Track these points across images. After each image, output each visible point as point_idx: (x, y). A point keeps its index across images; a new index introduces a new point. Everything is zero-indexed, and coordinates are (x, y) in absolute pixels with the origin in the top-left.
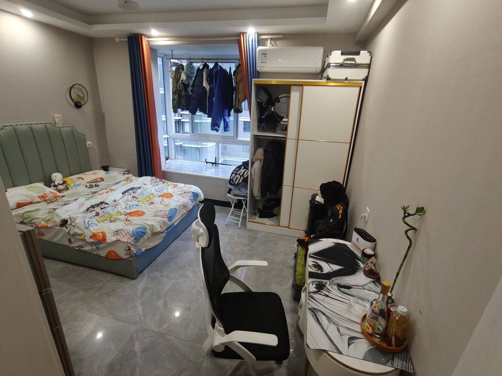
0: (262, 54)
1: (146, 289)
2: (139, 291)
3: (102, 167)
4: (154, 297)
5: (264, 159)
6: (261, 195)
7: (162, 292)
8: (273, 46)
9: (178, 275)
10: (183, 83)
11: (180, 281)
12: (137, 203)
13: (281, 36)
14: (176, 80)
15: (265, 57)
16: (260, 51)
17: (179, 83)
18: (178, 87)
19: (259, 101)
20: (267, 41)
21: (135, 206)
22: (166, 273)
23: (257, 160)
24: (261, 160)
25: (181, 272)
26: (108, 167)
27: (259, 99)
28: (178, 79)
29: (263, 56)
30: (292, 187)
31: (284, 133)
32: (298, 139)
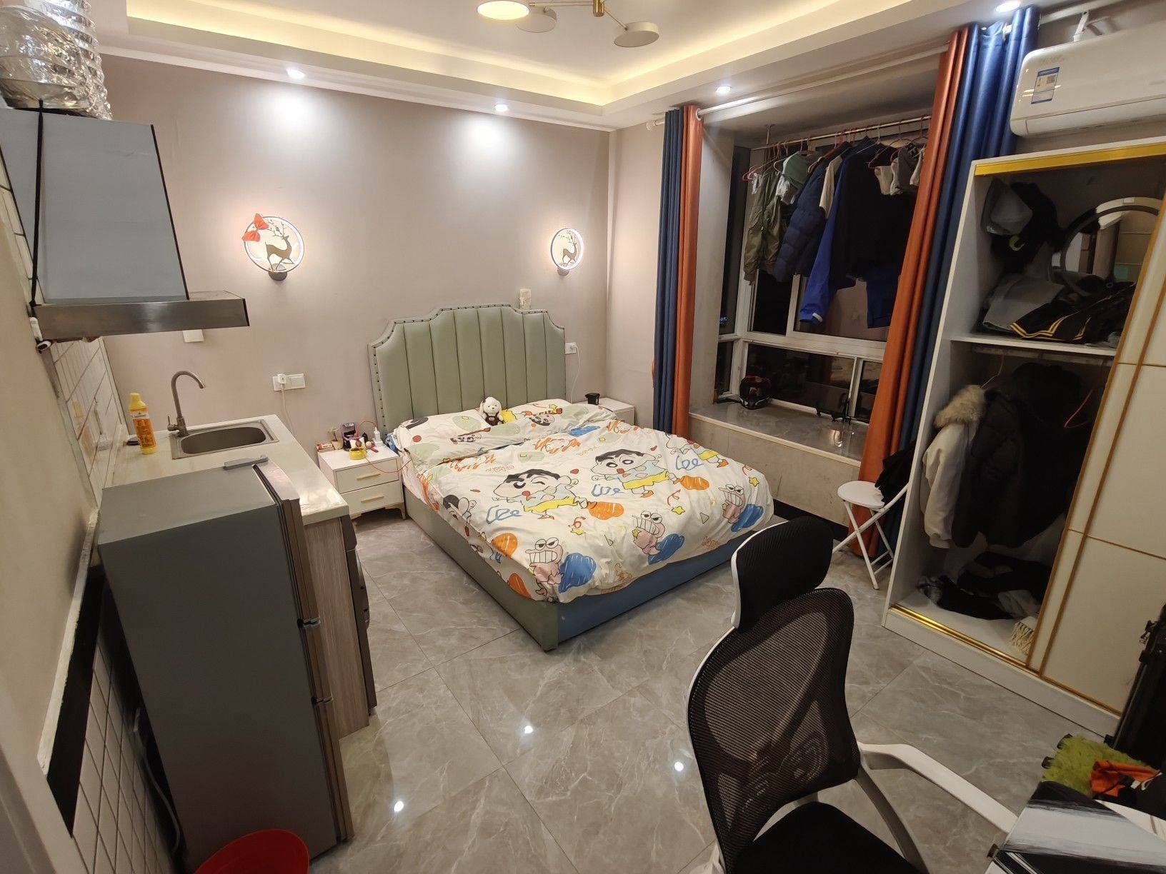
0: (1039, 74)
1: (558, 685)
2: (542, 683)
3: (587, 396)
4: (563, 711)
5: (982, 421)
6: (953, 538)
7: (584, 708)
9: (635, 684)
10: (782, 203)
11: (633, 700)
12: (619, 485)
14: (762, 198)
15: (1051, 81)
16: (1032, 63)
17: (771, 203)
18: (765, 217)
19: (993, 231)
21: (611, 492)
22: (613, 667)
23: (950, 422)
24: (966, 424)
25: (645, 679)
26: (598, 396)
27: (995, 226)
28: (768, 196)
29: (1045, 78)
30: (1081, 536)
31: (1106, 340)
32: (1141, 364)
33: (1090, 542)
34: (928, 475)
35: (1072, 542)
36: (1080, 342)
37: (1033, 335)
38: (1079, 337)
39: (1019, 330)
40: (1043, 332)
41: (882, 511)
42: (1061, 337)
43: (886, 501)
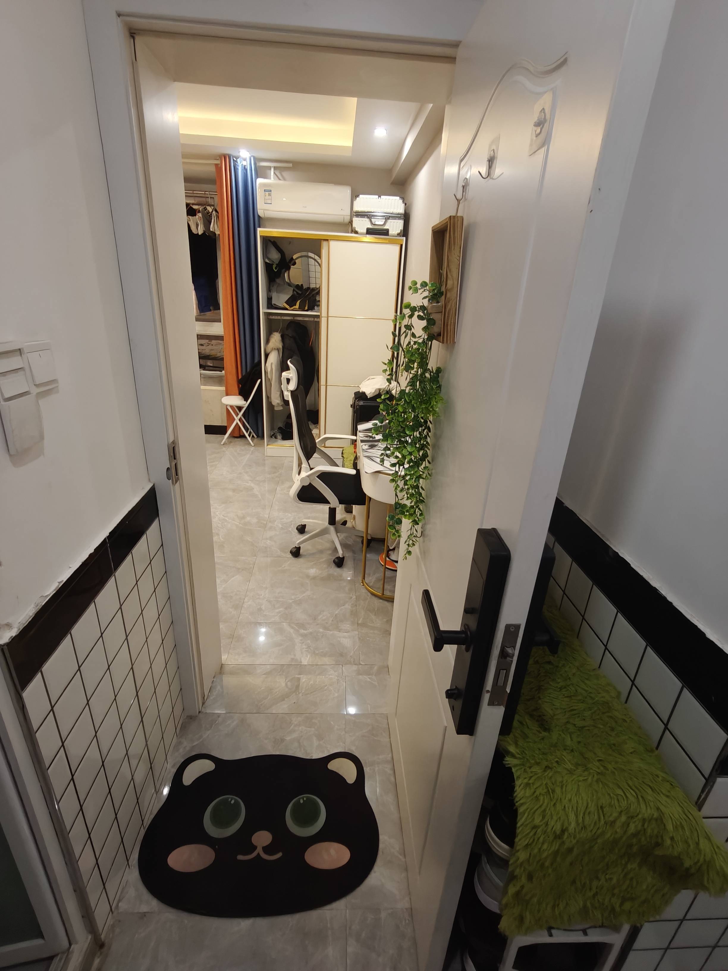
0: (265, 191)
5: (283, 347)
8: (280, 179)
13: (291, 165)
15: (270, 195)
16: (260, 184)
19: (268, 262)
20: (268, 171)
23: (273, 349)
24: (278, 350)
27: (269, 259)
29: (267, 193)
30: (325, 386)
31: (314, 309)
32: (328, 317)
33: (328, 387)
34: (269, 377)
35: (323, 389)
36: (307, 311)
37: (292, 308)
38: (306, 308)
39: (287, 307)
40: (294, 307)
41: (247, 405)
42: (301, 308)
43: (246, 400)
